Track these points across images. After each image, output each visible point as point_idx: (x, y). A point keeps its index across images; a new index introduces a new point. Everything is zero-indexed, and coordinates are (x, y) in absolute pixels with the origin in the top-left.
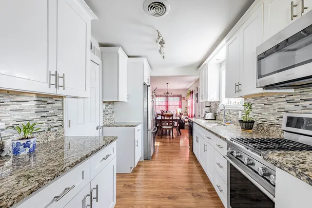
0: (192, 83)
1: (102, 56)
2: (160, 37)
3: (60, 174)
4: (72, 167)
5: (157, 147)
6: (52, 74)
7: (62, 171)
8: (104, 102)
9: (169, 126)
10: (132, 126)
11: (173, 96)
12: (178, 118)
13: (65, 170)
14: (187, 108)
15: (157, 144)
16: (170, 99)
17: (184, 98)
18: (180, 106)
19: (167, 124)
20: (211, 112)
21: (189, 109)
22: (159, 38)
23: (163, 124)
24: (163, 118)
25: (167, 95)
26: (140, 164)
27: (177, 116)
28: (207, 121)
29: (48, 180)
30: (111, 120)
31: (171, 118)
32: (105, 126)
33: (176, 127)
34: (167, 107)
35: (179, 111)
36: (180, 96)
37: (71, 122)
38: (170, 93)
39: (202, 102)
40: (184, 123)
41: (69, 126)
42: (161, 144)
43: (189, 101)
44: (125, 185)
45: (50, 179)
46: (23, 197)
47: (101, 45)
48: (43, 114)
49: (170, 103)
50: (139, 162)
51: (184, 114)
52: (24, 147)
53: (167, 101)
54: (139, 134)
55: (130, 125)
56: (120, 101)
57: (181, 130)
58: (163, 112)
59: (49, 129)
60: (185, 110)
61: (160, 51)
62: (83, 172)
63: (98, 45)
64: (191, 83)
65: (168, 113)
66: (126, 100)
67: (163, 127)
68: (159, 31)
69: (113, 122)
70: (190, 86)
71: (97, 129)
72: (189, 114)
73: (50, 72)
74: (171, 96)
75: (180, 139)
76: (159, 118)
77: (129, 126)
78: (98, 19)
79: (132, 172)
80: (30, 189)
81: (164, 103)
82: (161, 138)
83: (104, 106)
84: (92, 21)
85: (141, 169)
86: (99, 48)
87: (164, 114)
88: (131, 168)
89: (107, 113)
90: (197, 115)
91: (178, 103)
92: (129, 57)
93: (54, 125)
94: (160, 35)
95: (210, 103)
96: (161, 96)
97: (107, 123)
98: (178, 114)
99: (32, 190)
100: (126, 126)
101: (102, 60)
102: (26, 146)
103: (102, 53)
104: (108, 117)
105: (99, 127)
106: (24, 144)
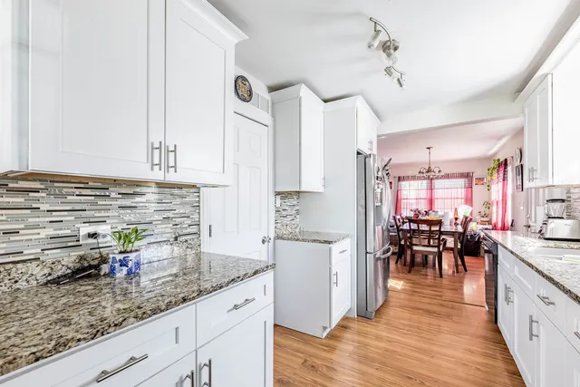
0: (504, 141)
1: (274, 109)
2: (377, 32)
3: (111, 329)
4: (142, 319)
5: (395, 291)
6: (155, 146)
7: (116, 325)
8: (278, 194)
9: (429, 246)
10: (326, 242)
11: (443, 177)
12: (460, 229)
13: (124, 323)
14: (488, 205)
15: (396, 284)
16: (437, 183)
17: (480, 180)
18: (469, 201)
19: (426, 242)
20: (569, 217)
21: (494, 209)
22: (375, 38)
23: (415, 241)
24: (414, 226)
25: (429, 174)
26: (345, 323)
27: (456, 224)
28: (551, 243)
29: (79, 340)
30: (294, 227)
31: (435, 228)
32: (278, 237)
33: (452, 249)
34: (431, 202)
35: (464, 211)
36: (467, 176)
37: (212, 228)
38: (437, 170)
39: (537, 189)
40: (479, 242)
41: (210, 235)
42: (408, 286)
43: (494, 187)
44: (306, 361)
45: (85, 339)
46: (17, 367)
47: (272, 89)
48: (167, 214)
49: (438, 194)
50: (345, 318)
51: (478, 218)
52: (121, 266)
53: (431, 189)
54: (344, 260)
55: (322, 239)
56: (302, 190)
57: (466, 259)
58: (417, 213)
59: (176, 239)
60: (483, 209)
61: (388, 71)
62: (177, 329)
63: (266, 90)
64: (500, 138)
65: (432, 217)
66: (321, 190)
67: (415, 248)
68: (376, 17)
69: (298, 230)
70: (498, 149)
71: (263, 242)
72: (494, 221)
73: (152, 143)
74: (437, 178)
75: (462, 282)
76: (406, 227)
77: (320, 242)
78: (247, 37)
79: (326, 337)
80: (34, 353)
81: (424, 194)
82: (409, 272)
83: (279, 201)
84: (236, 45)
85: (348, 335)
86: (267, 96)
87: (421, 217)
88: (325, 328)
89: (284, 213)
90: (521, 222)
91: (461, 193)
92: (326, 101)
93: (185, 231)
94: (379, 28)
95: (568, 189)
96: (414, 178)
97: (285, 232)
98: (461, 217)
99: (38, 354)
100: (315, 241)
101: (273, 116)
102: (123, 263)
103: (273, 104)
104: (286, 221)
105: (267, 239)
106: (120, 260)
